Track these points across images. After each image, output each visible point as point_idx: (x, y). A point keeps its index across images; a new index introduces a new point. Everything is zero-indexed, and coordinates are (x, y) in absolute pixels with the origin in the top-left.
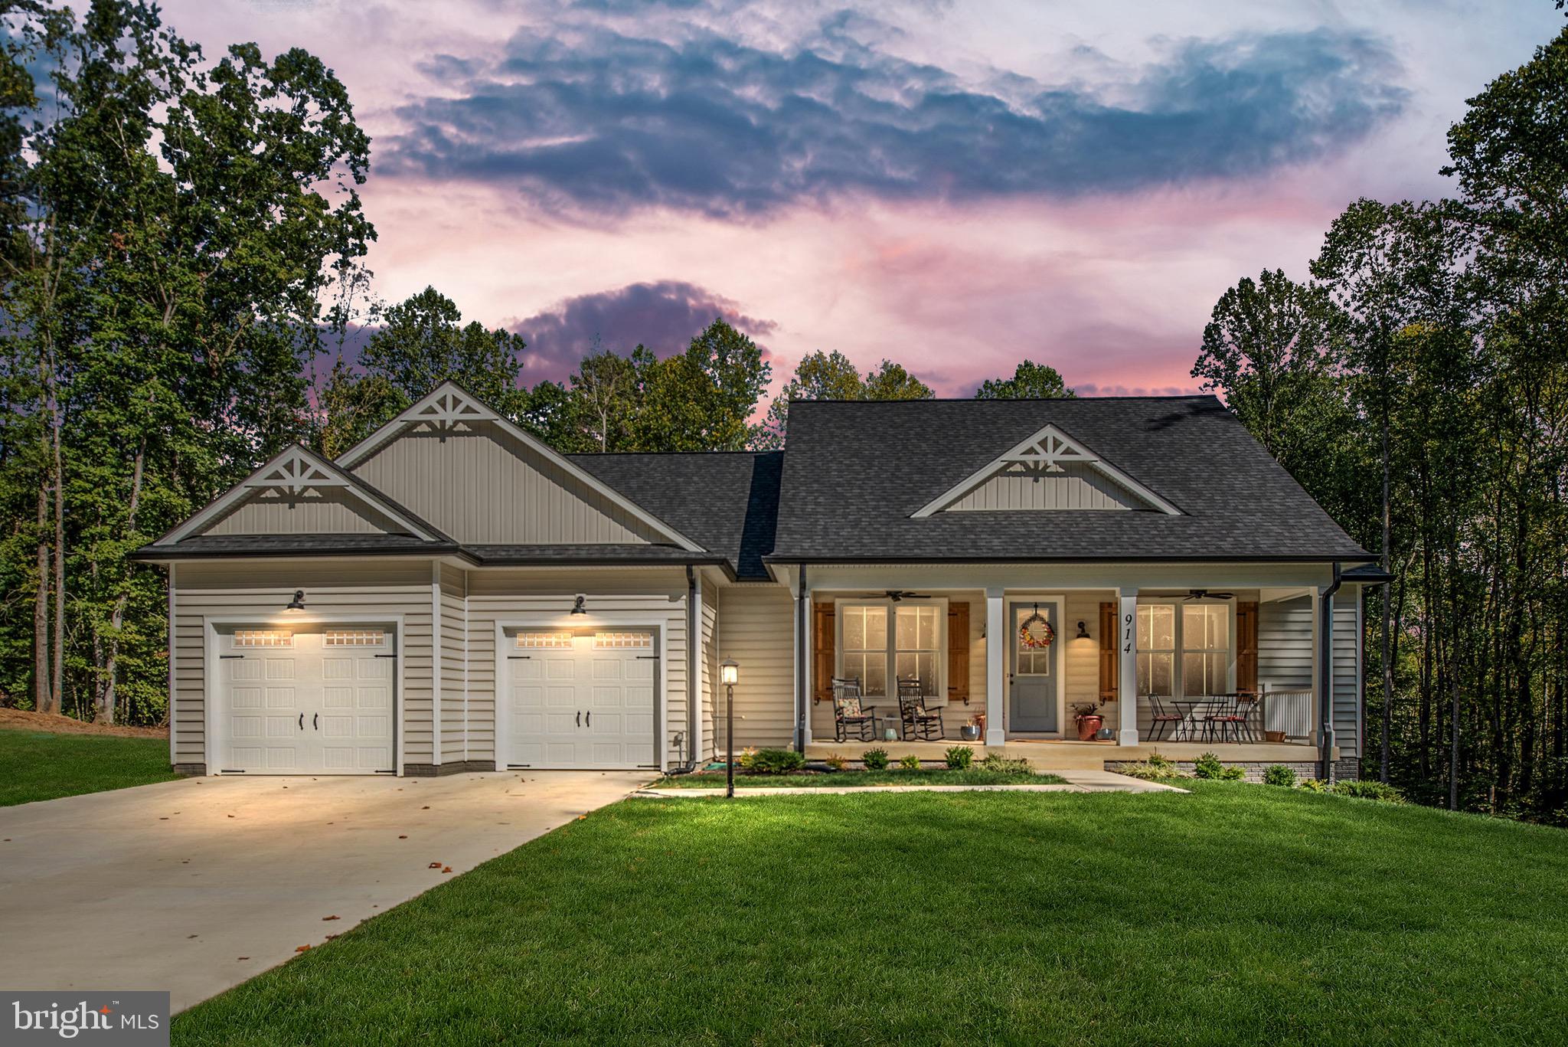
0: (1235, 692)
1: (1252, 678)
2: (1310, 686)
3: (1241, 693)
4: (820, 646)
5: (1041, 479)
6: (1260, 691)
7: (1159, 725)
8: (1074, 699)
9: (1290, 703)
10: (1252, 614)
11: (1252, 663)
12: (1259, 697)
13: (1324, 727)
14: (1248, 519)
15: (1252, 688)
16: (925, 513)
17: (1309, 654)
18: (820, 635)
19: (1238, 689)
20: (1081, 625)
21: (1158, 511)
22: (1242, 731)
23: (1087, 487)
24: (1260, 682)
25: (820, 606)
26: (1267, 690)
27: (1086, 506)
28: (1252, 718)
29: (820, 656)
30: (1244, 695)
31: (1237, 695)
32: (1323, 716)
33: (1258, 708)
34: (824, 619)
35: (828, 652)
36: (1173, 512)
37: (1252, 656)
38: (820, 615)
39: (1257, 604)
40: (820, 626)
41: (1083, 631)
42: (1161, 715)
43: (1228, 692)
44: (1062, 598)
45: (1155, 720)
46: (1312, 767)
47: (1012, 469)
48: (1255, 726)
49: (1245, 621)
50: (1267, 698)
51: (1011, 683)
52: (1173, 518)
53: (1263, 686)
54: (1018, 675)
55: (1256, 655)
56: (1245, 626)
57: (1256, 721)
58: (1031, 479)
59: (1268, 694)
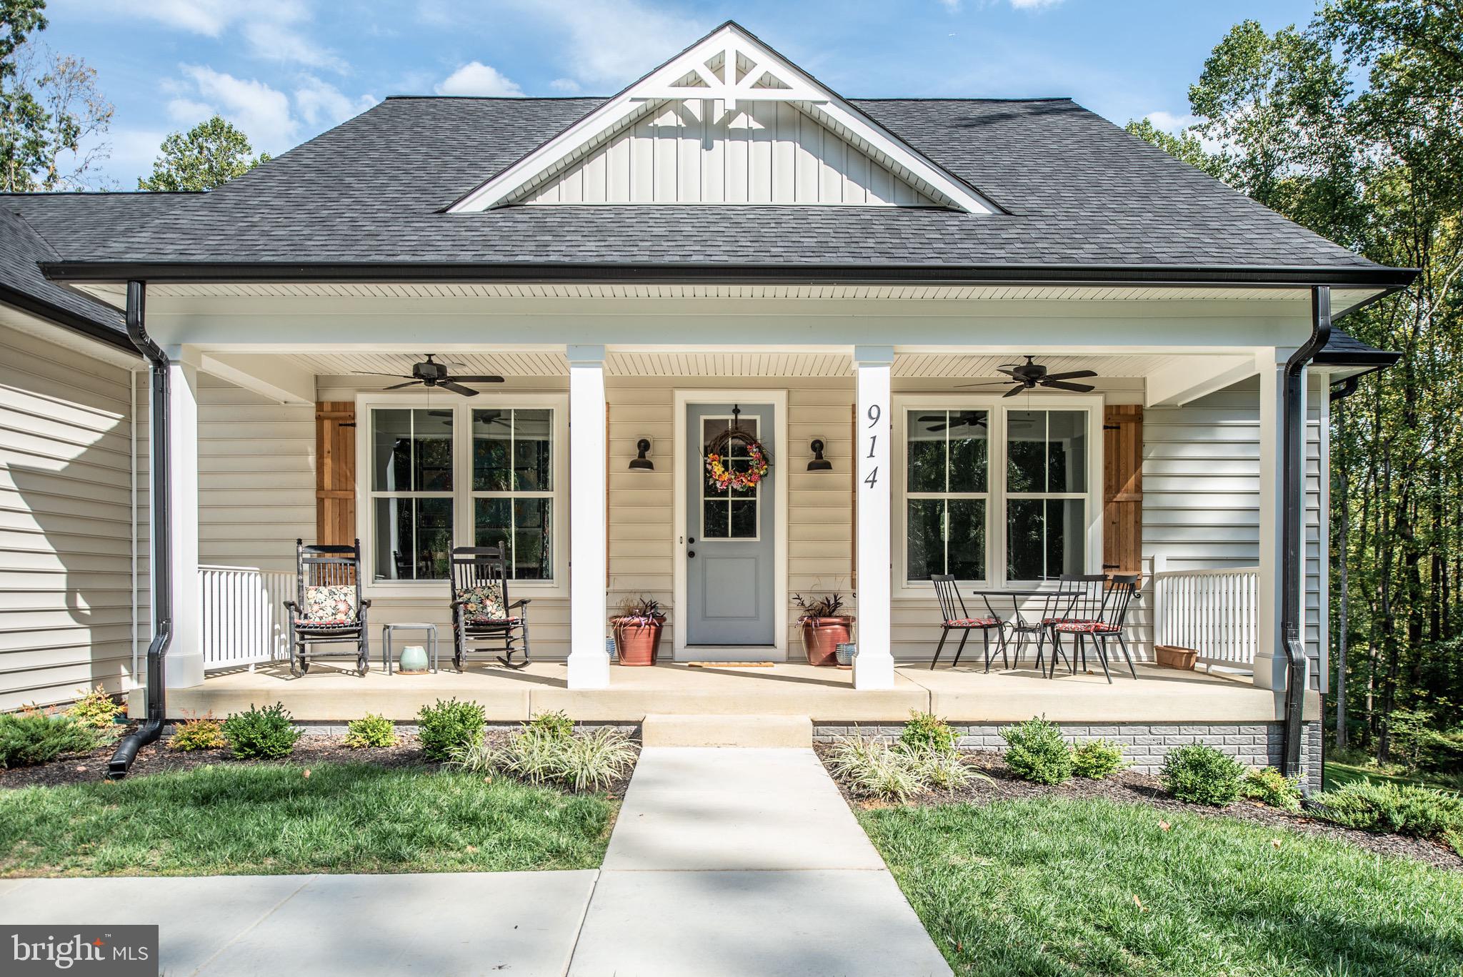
0: (1100, 572)
1: (1131, 546)
2: (1255, 561)
3: (1111, 574)
4: (328, 483)
5: (718, 144)
6: (1145, 570)
7: (954, 636)
8: (802, 585)
9: (1199, 594)
10: (1132, 426)
11: (1131, 518)
12: (1145, 581)
13: (1287, 649)
14: (1124, 221)
15: (1131, 564)
16: (477, 203)
17: (1253, 485)
18: (328, 461)
19: (1105, 567)
20: (817, 446)
21: (947, 208)
22: (1113, 644)
23: (809, 161)
24: (1146, 552)
25: (327, 408)
26: (1158, 570)
27: (807, 197)
28: (1132, 621)
29: (328, 503)
30: (1118, 579)
31: (1103, 578)
32: (1284, 625)
33: (1142, 603)
34: (335, 433)
35: (341, 494)
36: (977, 208)
37: (1132, 506)
38: (327, 425)
39: (1139, 409)
40: (327, 446)
41: (819, 456)
42: (960, 615)
43: (1088, 572)
44: (783, 394)
45: (947, 628)
46: (1262, 734)
47: (659, 122)
48: (1136, 634)
49: (1118, 441)
50: (1158, 585)
51: (691, 554)
52: (979, 222)
53: (1152, 561)
54: (703, 539)
55: (1138, 503)
56: (1118, 448)
57: (1138, 625)
58: (696, 144)
59: (1161, 576)
